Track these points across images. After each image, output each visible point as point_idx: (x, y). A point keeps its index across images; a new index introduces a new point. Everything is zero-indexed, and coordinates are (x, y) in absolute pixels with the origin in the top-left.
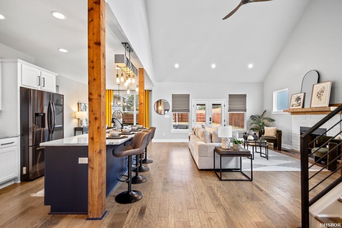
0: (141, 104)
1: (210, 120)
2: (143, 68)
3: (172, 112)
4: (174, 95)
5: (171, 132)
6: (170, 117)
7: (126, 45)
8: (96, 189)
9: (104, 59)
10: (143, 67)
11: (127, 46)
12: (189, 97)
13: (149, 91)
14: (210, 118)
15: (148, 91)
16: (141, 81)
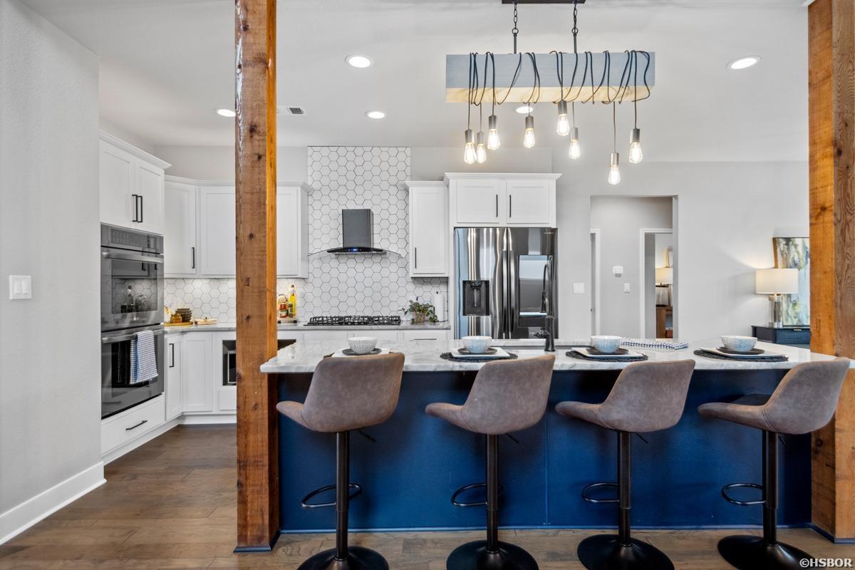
9: (256, 137)
16: (821, 75)
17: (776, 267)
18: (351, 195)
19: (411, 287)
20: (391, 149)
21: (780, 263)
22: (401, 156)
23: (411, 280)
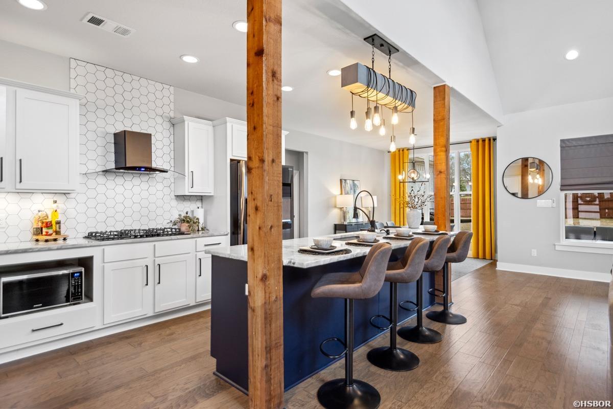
0: (441, 172)
2: (444, 86)
3: (561, 190)
4: (568, 140)
5: (558, 248)
6: (554, 205)
7: (373, 40)
8: (258, 355)
9: (275, 81)
10: (444, 82)
11: (377, 41)
13: (493, 139)
16: (440, 118)
17: (341, 194)
18: (119, 116)
19: (174, 203)
20: (157, 83)
21: (343, 192)
22: (166, 93)
23: (174, 198)
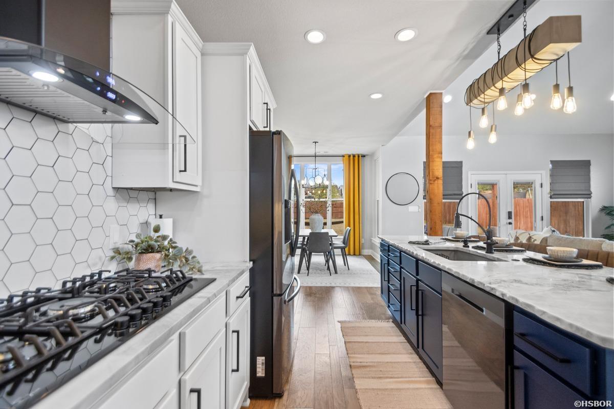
1: (510, 217)
3: (424, 199)
6: (420, 210)
12: (462, 167)
13: (362, 156)
14: (510, 214)
15: (359, 156)
16: (437, 124)
